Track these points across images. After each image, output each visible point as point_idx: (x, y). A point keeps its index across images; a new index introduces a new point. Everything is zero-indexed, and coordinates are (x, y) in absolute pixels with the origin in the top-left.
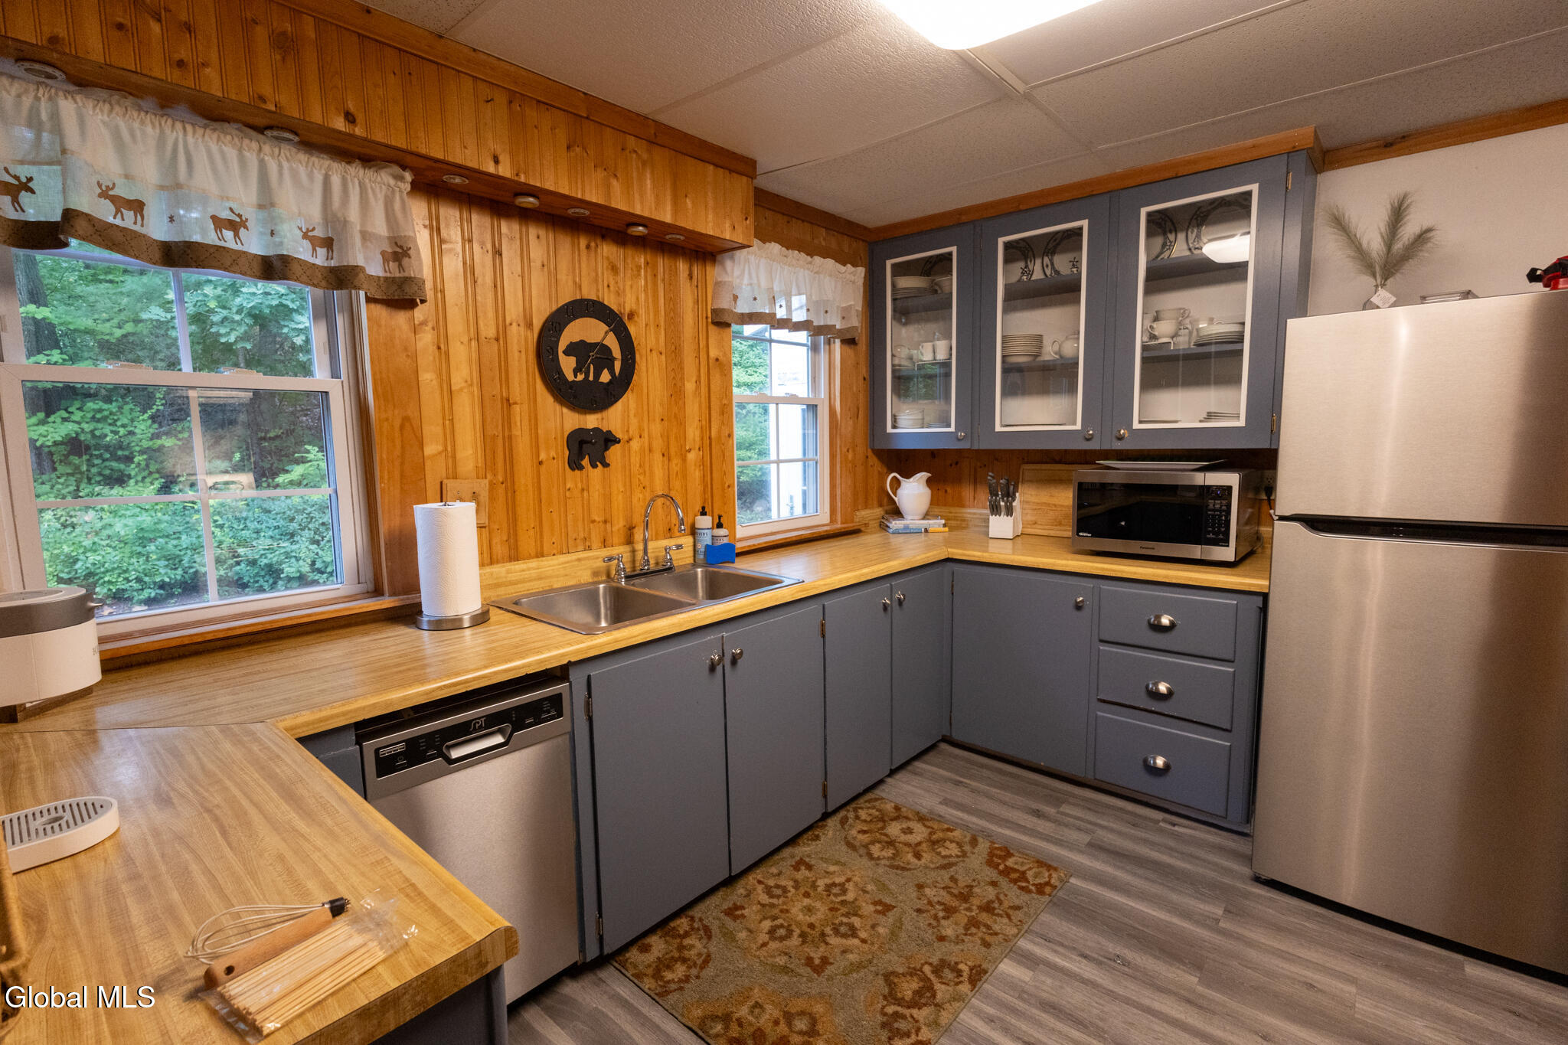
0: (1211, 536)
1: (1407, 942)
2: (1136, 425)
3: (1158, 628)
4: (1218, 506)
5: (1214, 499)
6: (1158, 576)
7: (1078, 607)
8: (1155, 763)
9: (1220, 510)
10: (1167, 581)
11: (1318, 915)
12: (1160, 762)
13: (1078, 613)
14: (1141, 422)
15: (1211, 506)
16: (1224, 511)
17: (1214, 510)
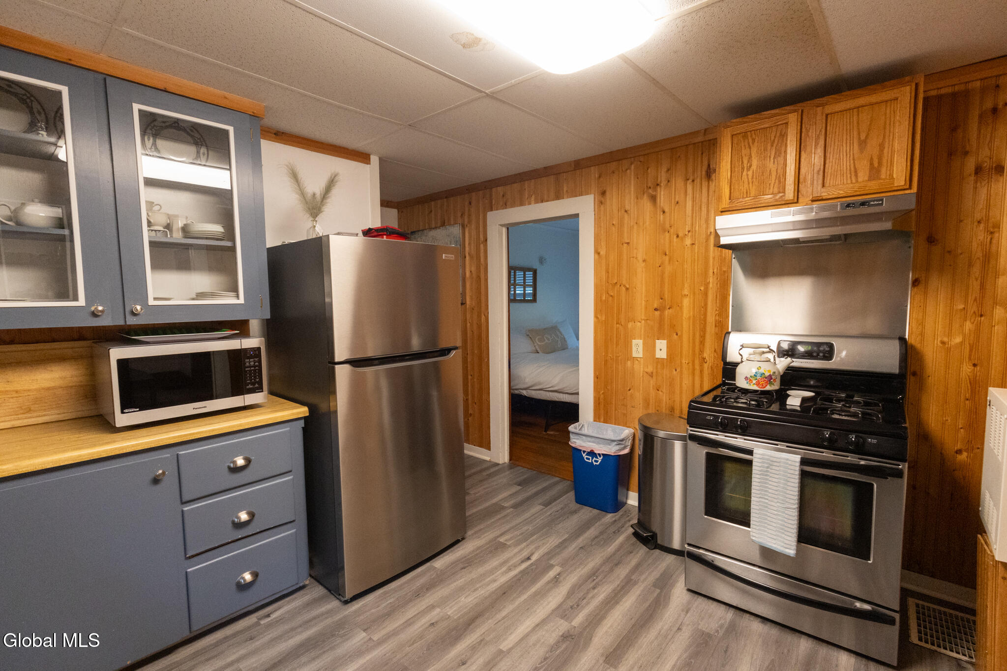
0: (250, 386)
1: (414, 574)
2: (151, 302)
3: (235, 470)
4: (252, 363)
5: (249, 358)
6: (234, 426)
7: (156, 481)
8: (245, 580)
9: (255, 366)
10: (241, 428)
11: (385, 593)
12: (248, 577)
13: (158, 487)
14: (155, 299)
15: (247, 364)
16: (257, 366)
17: (250, 367)
